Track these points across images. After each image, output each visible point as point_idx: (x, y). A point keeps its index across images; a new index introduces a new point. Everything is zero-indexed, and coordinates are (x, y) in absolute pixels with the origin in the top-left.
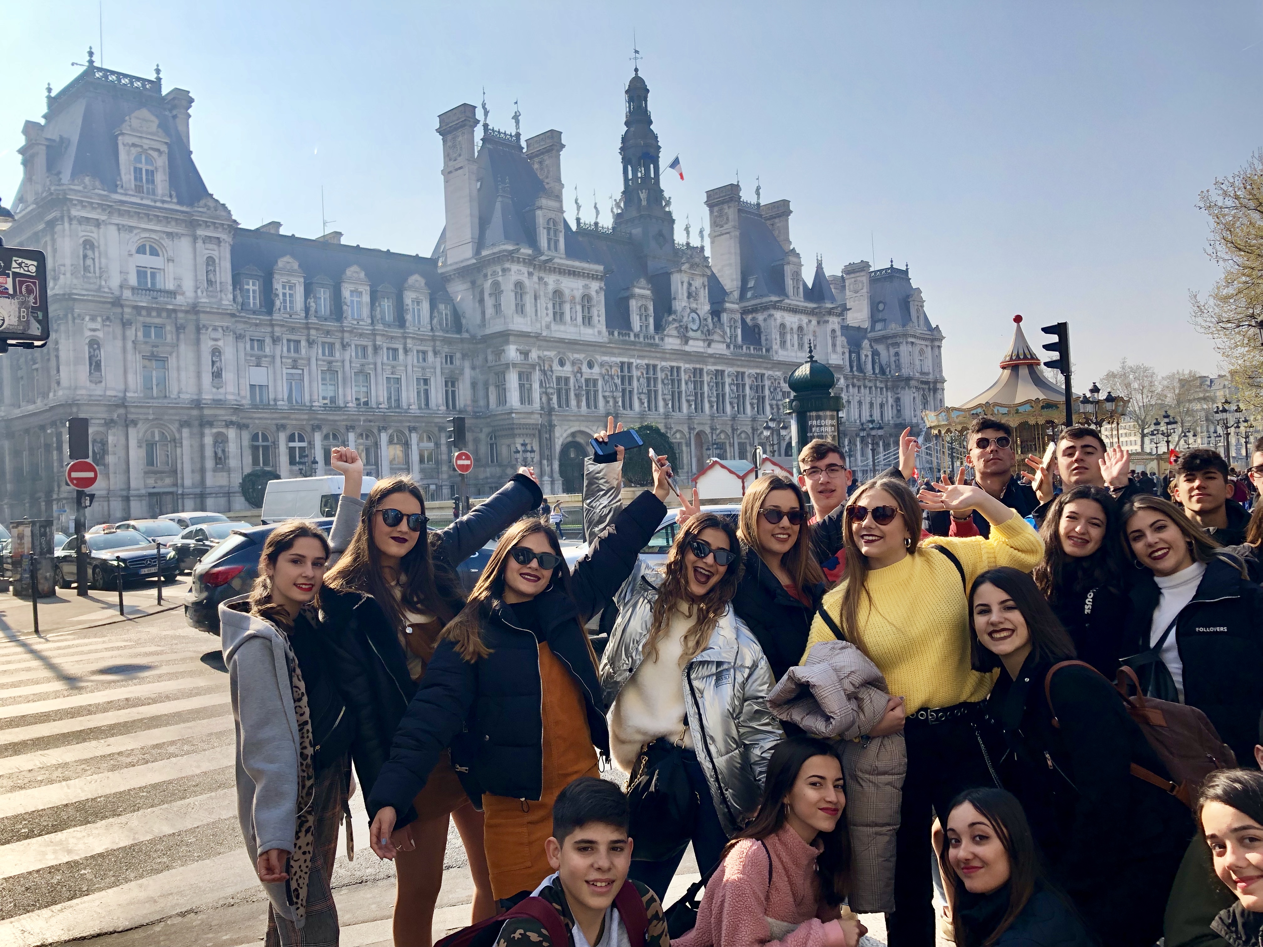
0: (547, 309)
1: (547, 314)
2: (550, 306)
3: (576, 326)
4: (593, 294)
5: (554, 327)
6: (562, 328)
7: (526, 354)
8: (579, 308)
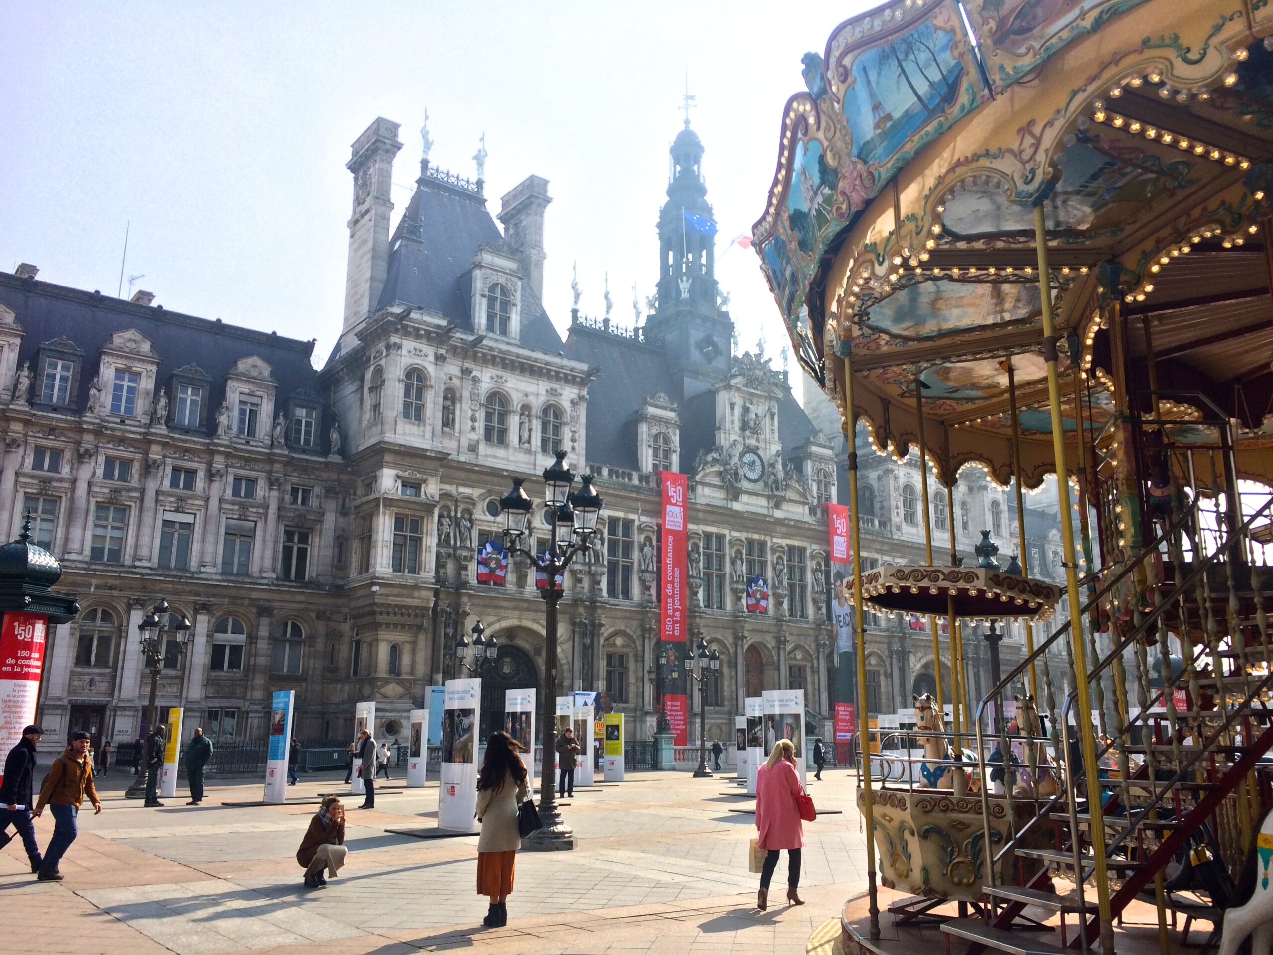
0: (473, 419)
1: (473, 429)
2: (481, 415)
3: (529, 451)
4: (566, 405)
5: (483, 448)
6: (501, 452)
7: (415, 485)
8: (536, 425)
